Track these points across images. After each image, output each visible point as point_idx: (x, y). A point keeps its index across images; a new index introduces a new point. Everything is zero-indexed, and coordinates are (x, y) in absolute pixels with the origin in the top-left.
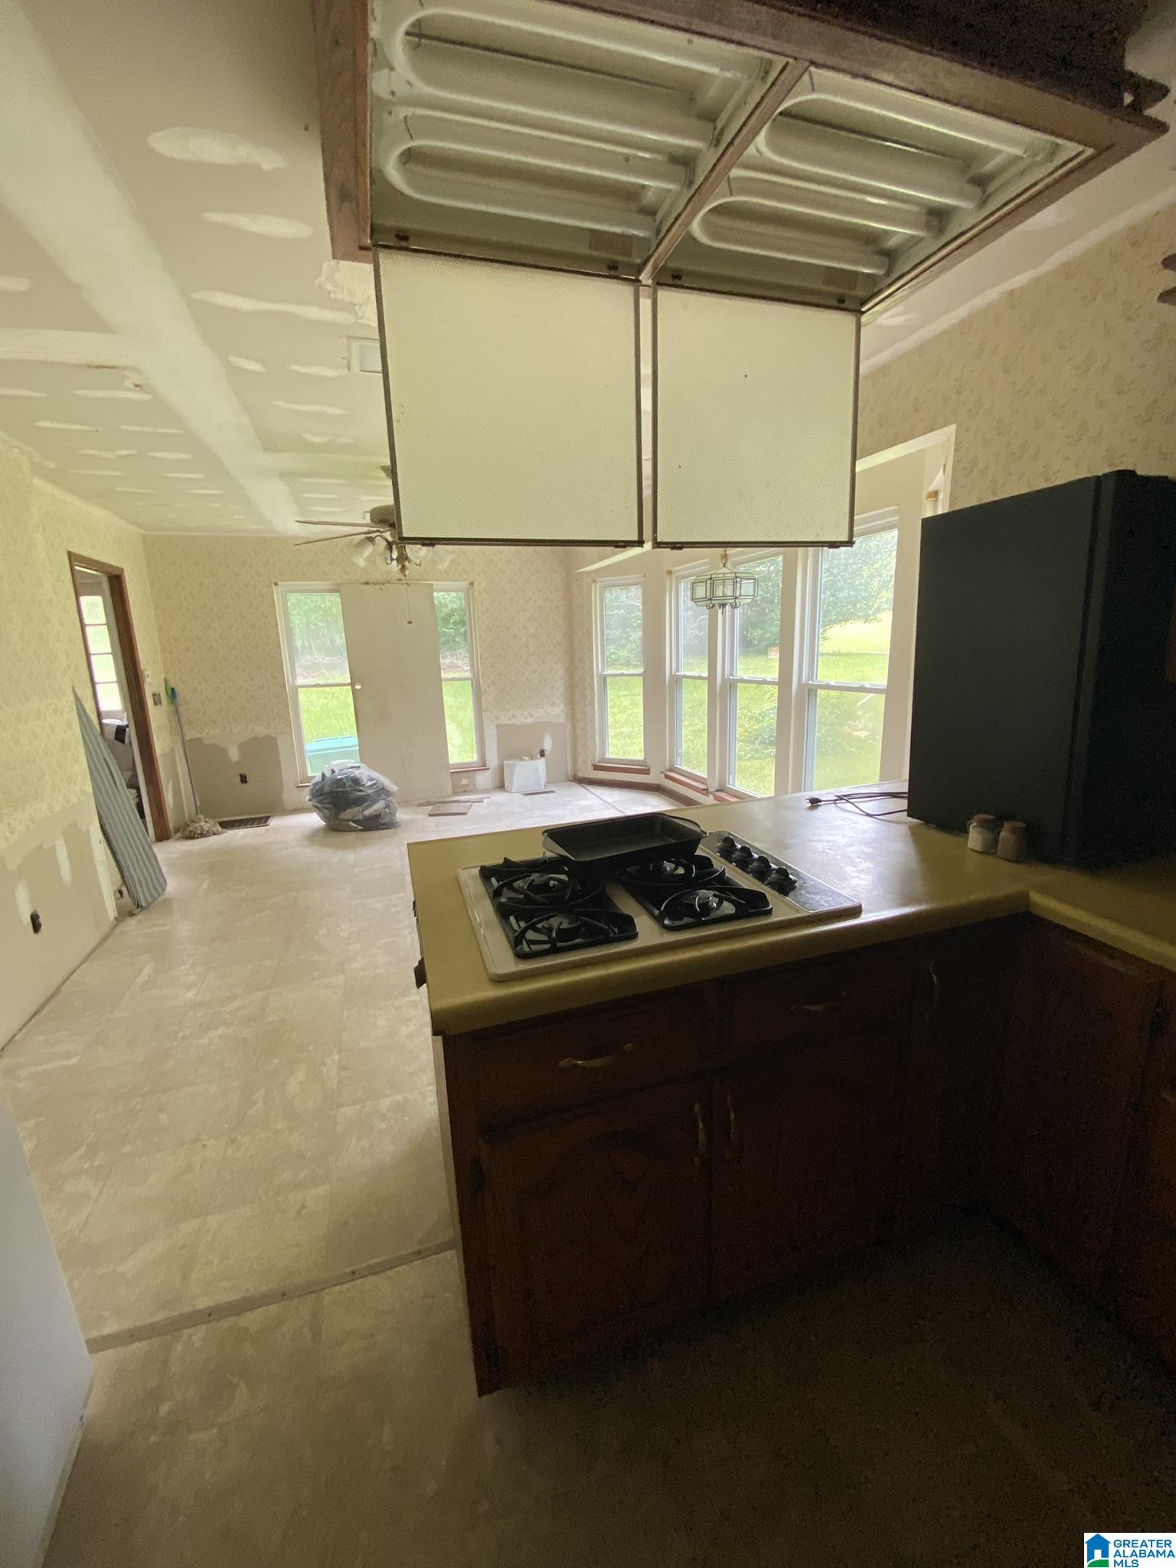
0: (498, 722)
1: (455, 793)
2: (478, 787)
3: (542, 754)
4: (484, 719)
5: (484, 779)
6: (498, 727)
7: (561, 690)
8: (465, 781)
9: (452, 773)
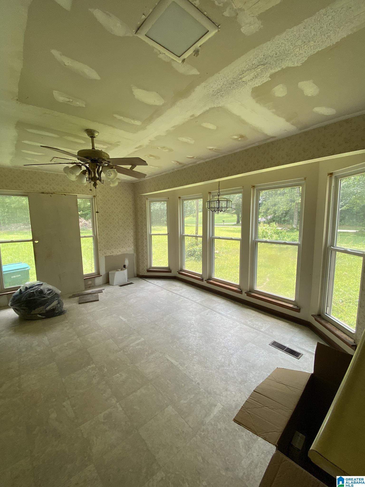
0: (105, 255)
1: (86, 289)
2: (96, 284)
3: (124, 266)
4: (99, 254)
5: (99, 280)
6: (105, 257)
7: (132, 240)
8: (90, 282)
9: (84, 279)
